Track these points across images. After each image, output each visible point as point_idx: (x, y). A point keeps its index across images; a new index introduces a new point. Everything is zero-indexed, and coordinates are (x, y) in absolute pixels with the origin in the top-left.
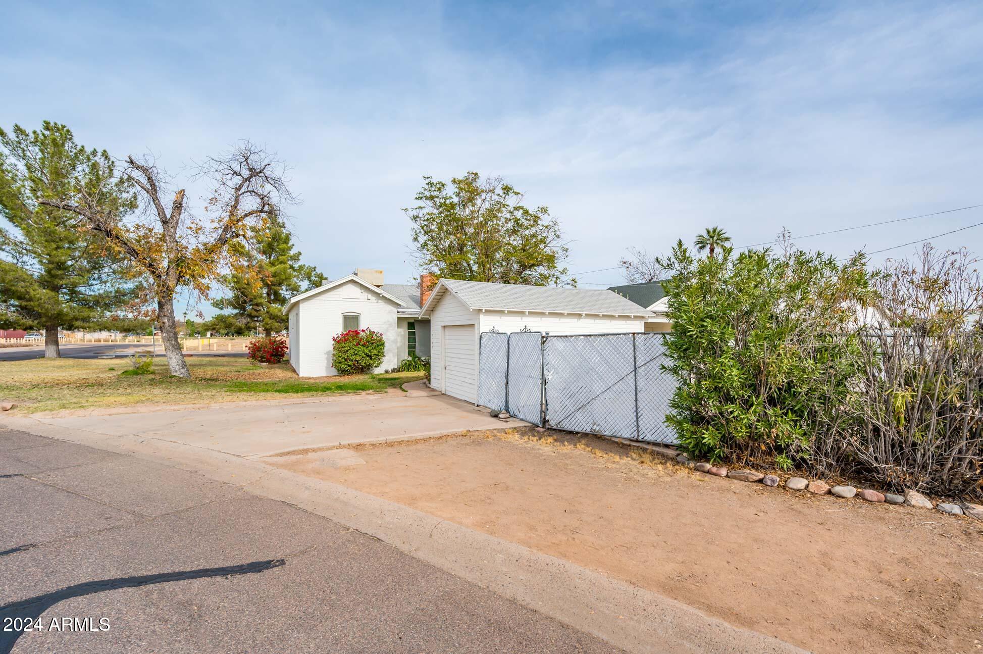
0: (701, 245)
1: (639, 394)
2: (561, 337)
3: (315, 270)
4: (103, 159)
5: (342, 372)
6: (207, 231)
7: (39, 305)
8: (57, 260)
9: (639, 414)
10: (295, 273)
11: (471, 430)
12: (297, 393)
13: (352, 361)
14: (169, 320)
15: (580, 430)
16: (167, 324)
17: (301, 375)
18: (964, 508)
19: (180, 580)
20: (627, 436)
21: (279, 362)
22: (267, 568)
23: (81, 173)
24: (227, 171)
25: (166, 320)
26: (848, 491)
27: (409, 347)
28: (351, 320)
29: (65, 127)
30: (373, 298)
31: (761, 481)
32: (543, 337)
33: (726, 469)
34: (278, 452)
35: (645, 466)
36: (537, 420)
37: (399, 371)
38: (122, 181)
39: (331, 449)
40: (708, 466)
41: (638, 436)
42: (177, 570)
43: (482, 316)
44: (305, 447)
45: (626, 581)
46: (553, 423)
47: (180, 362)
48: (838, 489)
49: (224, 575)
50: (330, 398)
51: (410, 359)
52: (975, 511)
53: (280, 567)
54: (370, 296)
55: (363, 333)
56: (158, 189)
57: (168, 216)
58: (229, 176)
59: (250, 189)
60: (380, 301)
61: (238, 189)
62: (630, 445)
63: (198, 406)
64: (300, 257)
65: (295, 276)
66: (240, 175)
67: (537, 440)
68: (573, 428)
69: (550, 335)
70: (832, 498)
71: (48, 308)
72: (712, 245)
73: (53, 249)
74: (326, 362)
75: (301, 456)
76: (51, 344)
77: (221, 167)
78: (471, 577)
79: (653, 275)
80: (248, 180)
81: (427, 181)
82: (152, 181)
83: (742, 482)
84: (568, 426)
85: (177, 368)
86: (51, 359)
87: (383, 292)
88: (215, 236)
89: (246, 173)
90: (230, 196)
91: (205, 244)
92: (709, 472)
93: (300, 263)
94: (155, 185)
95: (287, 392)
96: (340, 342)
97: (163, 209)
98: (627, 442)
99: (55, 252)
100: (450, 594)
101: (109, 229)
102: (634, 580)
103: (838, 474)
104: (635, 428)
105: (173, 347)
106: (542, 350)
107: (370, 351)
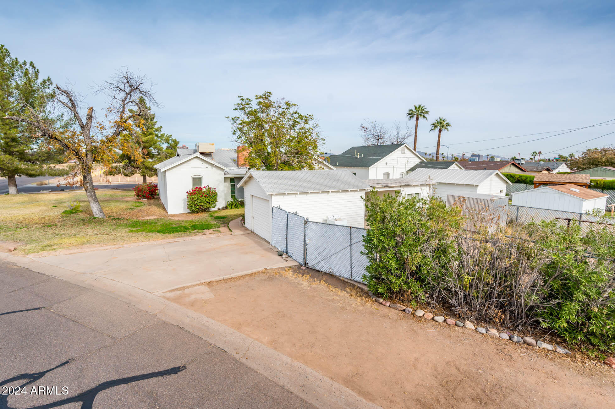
0: (411, 116)
1: (352, 257)
2: (314, 222)
3: (171, 137)
4: (31, 68)
5: (193, 212)
6: (107, 128)
7: (3, 164)
8: (11, 136)
9: (352, 267)
10: (159, 139)
11: (268, 268)
12: (170, 233)
13: (199, 206)
14: (90, 185)
15: (323, 271)
16: (89, 187)
17: (169, 213)
18: (487, 330)
19: (144, 379)
20: (346, 277)
21: (154, 198)
22: (179, 371)
23: (17, 77)
24: (116, 89)
25: (88, 185)
26: (440, 319)
27: (232, 193)
28: (197, 180)
29: (4, 46)
30: (209, 167)
31: (404, 310)
32: (305, 221)
33: (390, 303)
34: (169, 289)
35: (352, 298)
36: (302, 262)
37: (226, 209)
38: (44, 81)
39: (196, 286)
40: (381, 300)
41: (352, 278)
42: (141, 374)
43: (273, 197)
44: (183, 286)
45: (330, 377)
46: (310, 265)
47: (99, 209)
48: (437, 318)
49: (162, 376)
50: (189, 237)
51: (233, 201)
52: (491, 333)
53: (184, 370)
54: (207, 165)
55: (204, 189)
56: (76, 106)
57: (85, 124)
58: (118, 92)
59: (131, 100)
60: (214, 168)
61: (123, 101)
62: (347, 282)
63: (117, 246)
64: (162, 130)
65: (159, 141)
66: (124, 91)
67: (301, 276)
68: (320, 269)
69: (309, 220)
70: (433, 322)
71: (8, 166)
72: (417, 116)
73: (7, 130)
74: (183, 205)
75: (181, 292)
76: (12, 186)
77: (112, 87)
78: (266, 374)
79: (380, 136)
80: (129, 94)
81: (240, 98)
82: (73, 101)
83: (396, 310)
84: (317, 267)
85: (97, 213)
86: (13, 195)
87: (215, 163)
88: (112, 130)
89: (128, 89)
90: (119, 106)
91: (106, 137)
92: (381, 303)
93: (162, 133)
94: (74, 104)
95: (164, 233)
96: (191, 194)
97: (81, 119)
98: (346, 280)
99: (9, 132)
100: (257, 384)
101: (50, 135)
102: (333, 377)
103: (441, 306)
104: (350, 273)
105: (94, 201)
106: (305, 228)
107: (209, 200)
